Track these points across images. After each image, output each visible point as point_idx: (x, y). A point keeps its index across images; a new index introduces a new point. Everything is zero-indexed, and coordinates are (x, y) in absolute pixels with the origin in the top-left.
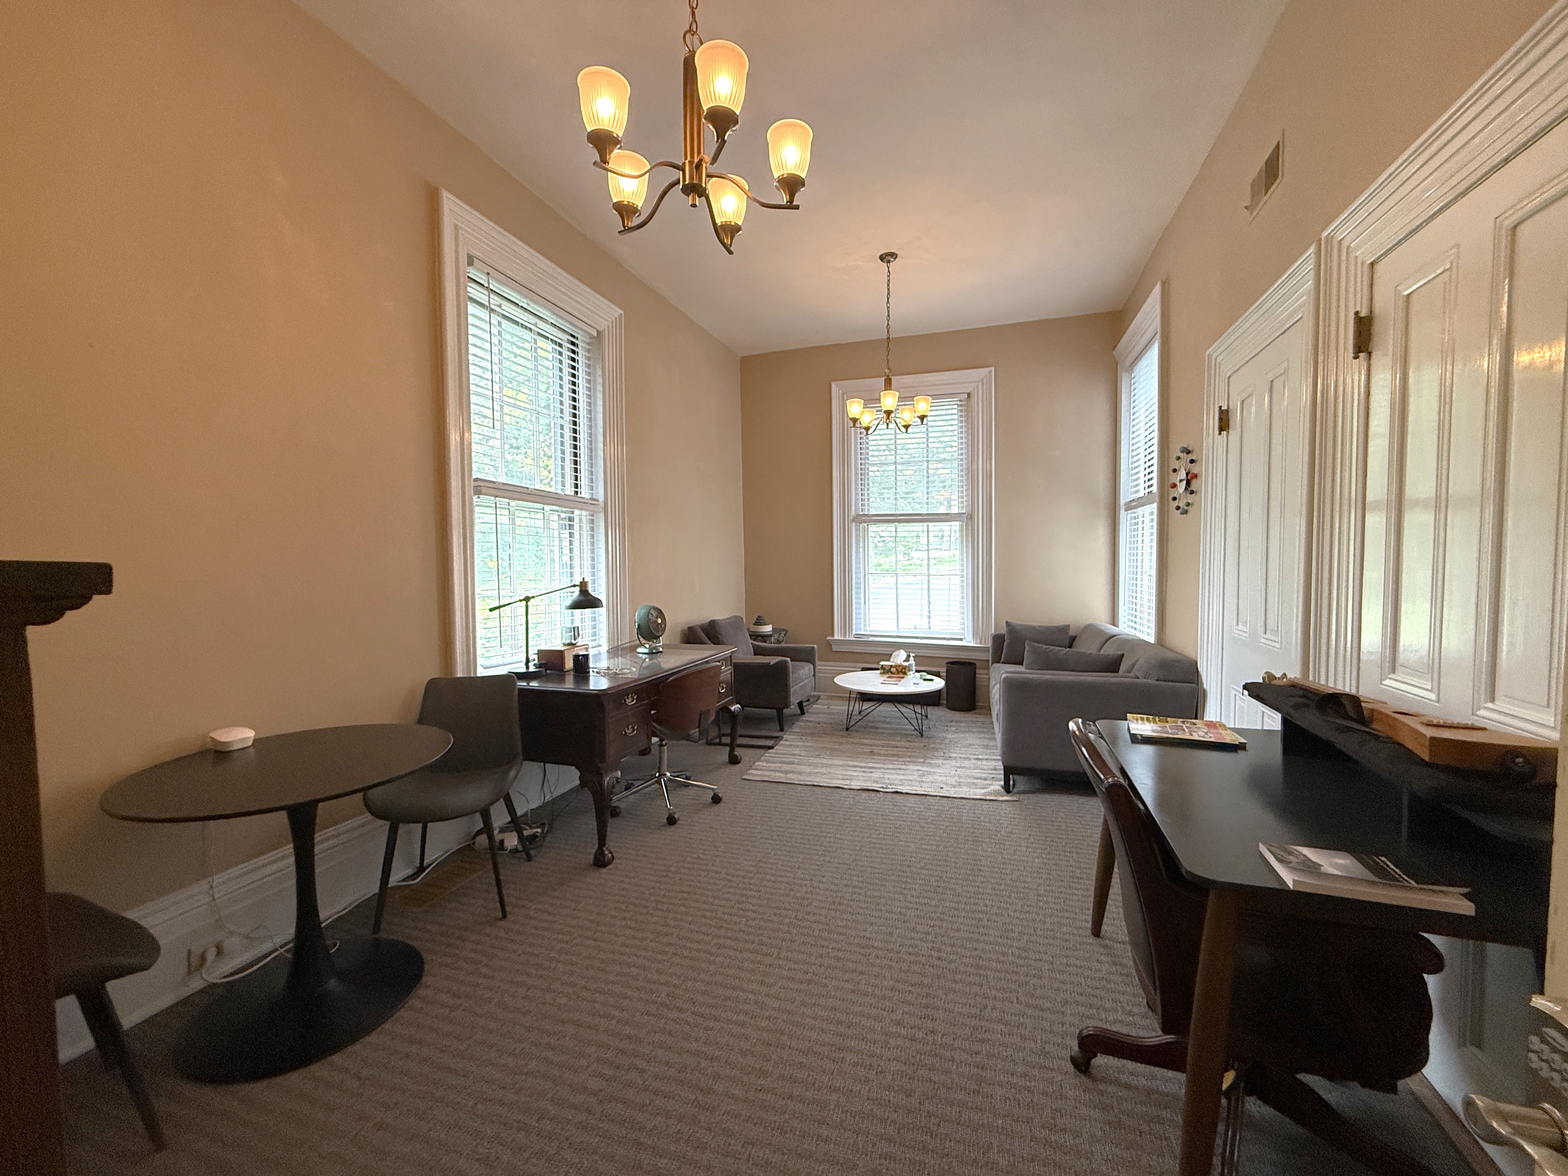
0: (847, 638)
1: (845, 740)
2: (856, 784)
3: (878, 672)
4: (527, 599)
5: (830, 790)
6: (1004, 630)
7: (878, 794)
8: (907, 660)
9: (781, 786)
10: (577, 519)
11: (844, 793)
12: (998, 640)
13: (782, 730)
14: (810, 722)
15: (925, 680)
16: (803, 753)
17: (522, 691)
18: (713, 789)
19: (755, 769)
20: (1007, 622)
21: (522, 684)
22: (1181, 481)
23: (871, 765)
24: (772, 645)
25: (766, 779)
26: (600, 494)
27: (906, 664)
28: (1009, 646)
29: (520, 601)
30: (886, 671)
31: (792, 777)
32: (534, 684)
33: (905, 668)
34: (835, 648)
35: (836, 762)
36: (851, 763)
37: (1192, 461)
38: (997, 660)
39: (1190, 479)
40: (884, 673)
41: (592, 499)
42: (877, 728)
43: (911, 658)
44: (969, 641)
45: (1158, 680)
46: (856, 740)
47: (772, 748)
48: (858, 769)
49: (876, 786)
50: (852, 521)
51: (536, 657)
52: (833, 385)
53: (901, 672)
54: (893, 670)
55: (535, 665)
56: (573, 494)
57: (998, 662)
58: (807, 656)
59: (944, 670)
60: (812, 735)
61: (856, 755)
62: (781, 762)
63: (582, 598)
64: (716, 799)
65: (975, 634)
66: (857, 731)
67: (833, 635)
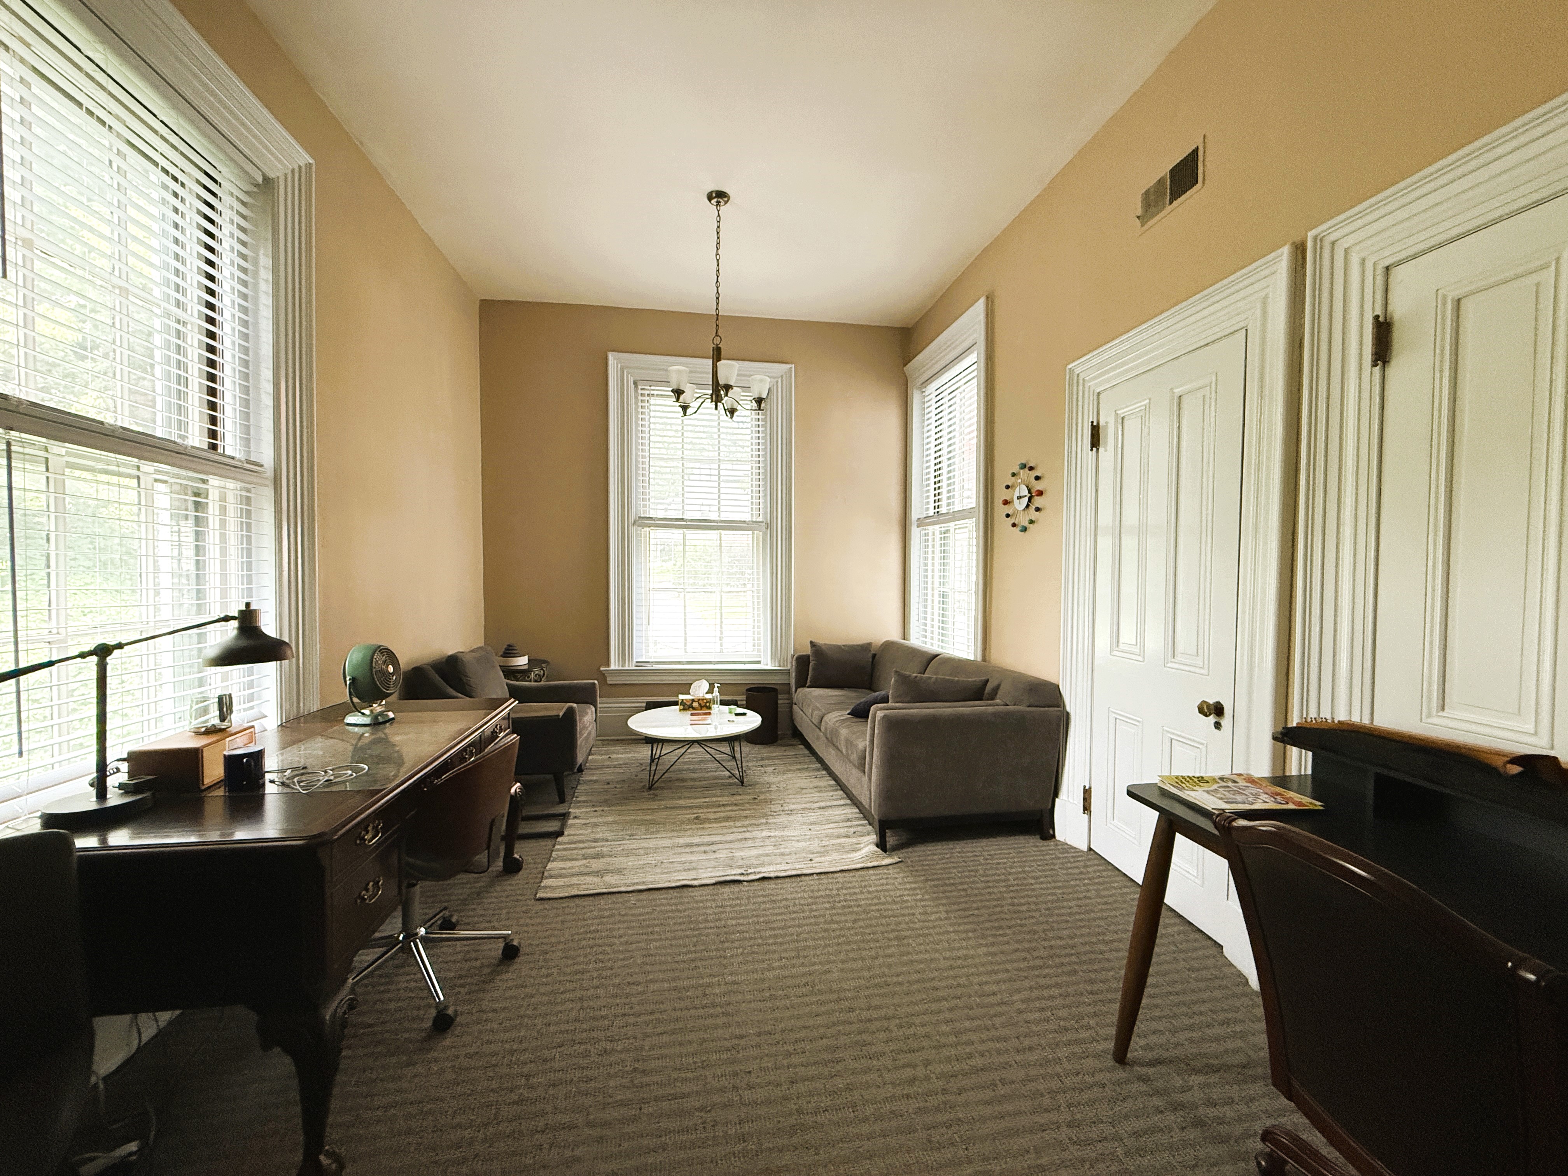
0: (627, 668)
1: (654, 805)
2: (707, 876)
3: (677, 707)
4: (103, 652)
5: (675, 893)
6: (808, 651)
7: (741, 887)
8: (710, 691)
9: (602, 901)
10: (214, 494)
11: (696, 893)
12: (802, 662)
13: (562, 800)
14: (596, 781)
15: (737, 715)
16: (608, 835)
17: (90, 860)
18: (505, 937)
19: (551, 877)
20: (811, 642)
21: (86, 842)
22: (1019, 498)
23: (707, 839)
24: (533, 684)
25: (575, 892)
26: (266, 455)
27: (709, 696)
28: (814, 669)
29: (83, 655)
30: (687, 707)
31: (613, 882)
32: (120, 838)
33: (709, 701)
34: (610, 680)
35: (661, 843)
36: (682, 841)
37: (1037, 478)
38: (802, 682)
39: (1034, 495)
40: (684, 709)
41: (248, 462)
42: (683, 780)
43: (716, 689)
44: (768, 664)
45: (1028, 706)
46: (670, 803)
47: (560, 833)
48: (695, 849)
49: (733, 874)
50: (634, 524)
51: (124, 767)
52: (611, 357)
53: (704, 706)
54: (695, 705)
55: (121, 786)
56: (205, 446)
57: (804, 686)
58: (586, 696)
59: (744, 697)
60: (606, 803)
61: (679, 827)
62: (585, 857)
63: (243, 643)
64: (510, 952)
65: (773, 655)
66: (662, 788)
67: (608, 665)
